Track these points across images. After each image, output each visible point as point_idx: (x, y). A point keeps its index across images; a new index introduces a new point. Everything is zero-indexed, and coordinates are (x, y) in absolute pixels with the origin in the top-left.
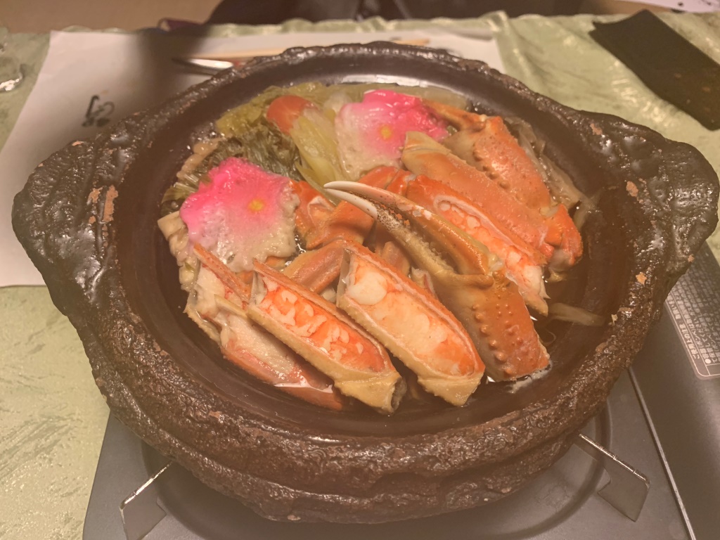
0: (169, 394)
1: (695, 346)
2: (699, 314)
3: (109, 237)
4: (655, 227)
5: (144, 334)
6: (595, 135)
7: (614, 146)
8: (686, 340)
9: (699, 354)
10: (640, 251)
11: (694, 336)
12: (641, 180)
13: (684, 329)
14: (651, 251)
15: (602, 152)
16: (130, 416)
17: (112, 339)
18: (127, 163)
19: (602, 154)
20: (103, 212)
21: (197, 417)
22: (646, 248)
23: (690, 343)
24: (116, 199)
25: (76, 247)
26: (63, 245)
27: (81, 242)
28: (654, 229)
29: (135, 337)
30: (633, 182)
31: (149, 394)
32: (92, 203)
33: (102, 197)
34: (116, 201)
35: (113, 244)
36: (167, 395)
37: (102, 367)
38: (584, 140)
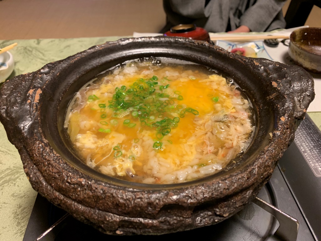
0: (59, 172)
1: (313, 162)
2: (313, 148)
3: (36, 109)
4: (286, 98)
5: (49, 147)
6: (256, 65)
7: (265, 69)
8: (308, 160)
9: (315, 166)
10: (281, 108)
11: (312, 158)
12: (278, 80)
13: (307, 155)
14: (286, 108)
15: (260, 72)
16: (40, 185)
17: (33, 150)
18: (47, 80)
19: (260, 73)
20: (34, 99)
21: (72, 181)
22: (283, 106)
23: (310, 161)
24: (41, 94)
25: (20, 112)
26: (14, 112)
27: (23, 110)
28: (286, 99)
29: (45, 148)
30: (275, 81)
31: (49, 173)
32: (29, 95)
33: (35, 93)
34: (41, 95)
35: (38, 112)
36: (58, 173)
37: (28, 164)
38: (251, 68)
